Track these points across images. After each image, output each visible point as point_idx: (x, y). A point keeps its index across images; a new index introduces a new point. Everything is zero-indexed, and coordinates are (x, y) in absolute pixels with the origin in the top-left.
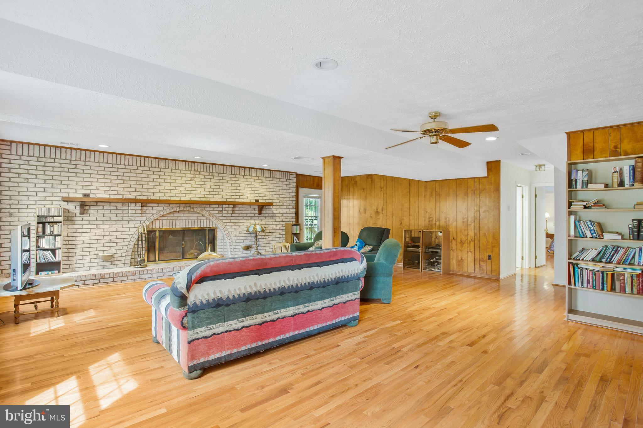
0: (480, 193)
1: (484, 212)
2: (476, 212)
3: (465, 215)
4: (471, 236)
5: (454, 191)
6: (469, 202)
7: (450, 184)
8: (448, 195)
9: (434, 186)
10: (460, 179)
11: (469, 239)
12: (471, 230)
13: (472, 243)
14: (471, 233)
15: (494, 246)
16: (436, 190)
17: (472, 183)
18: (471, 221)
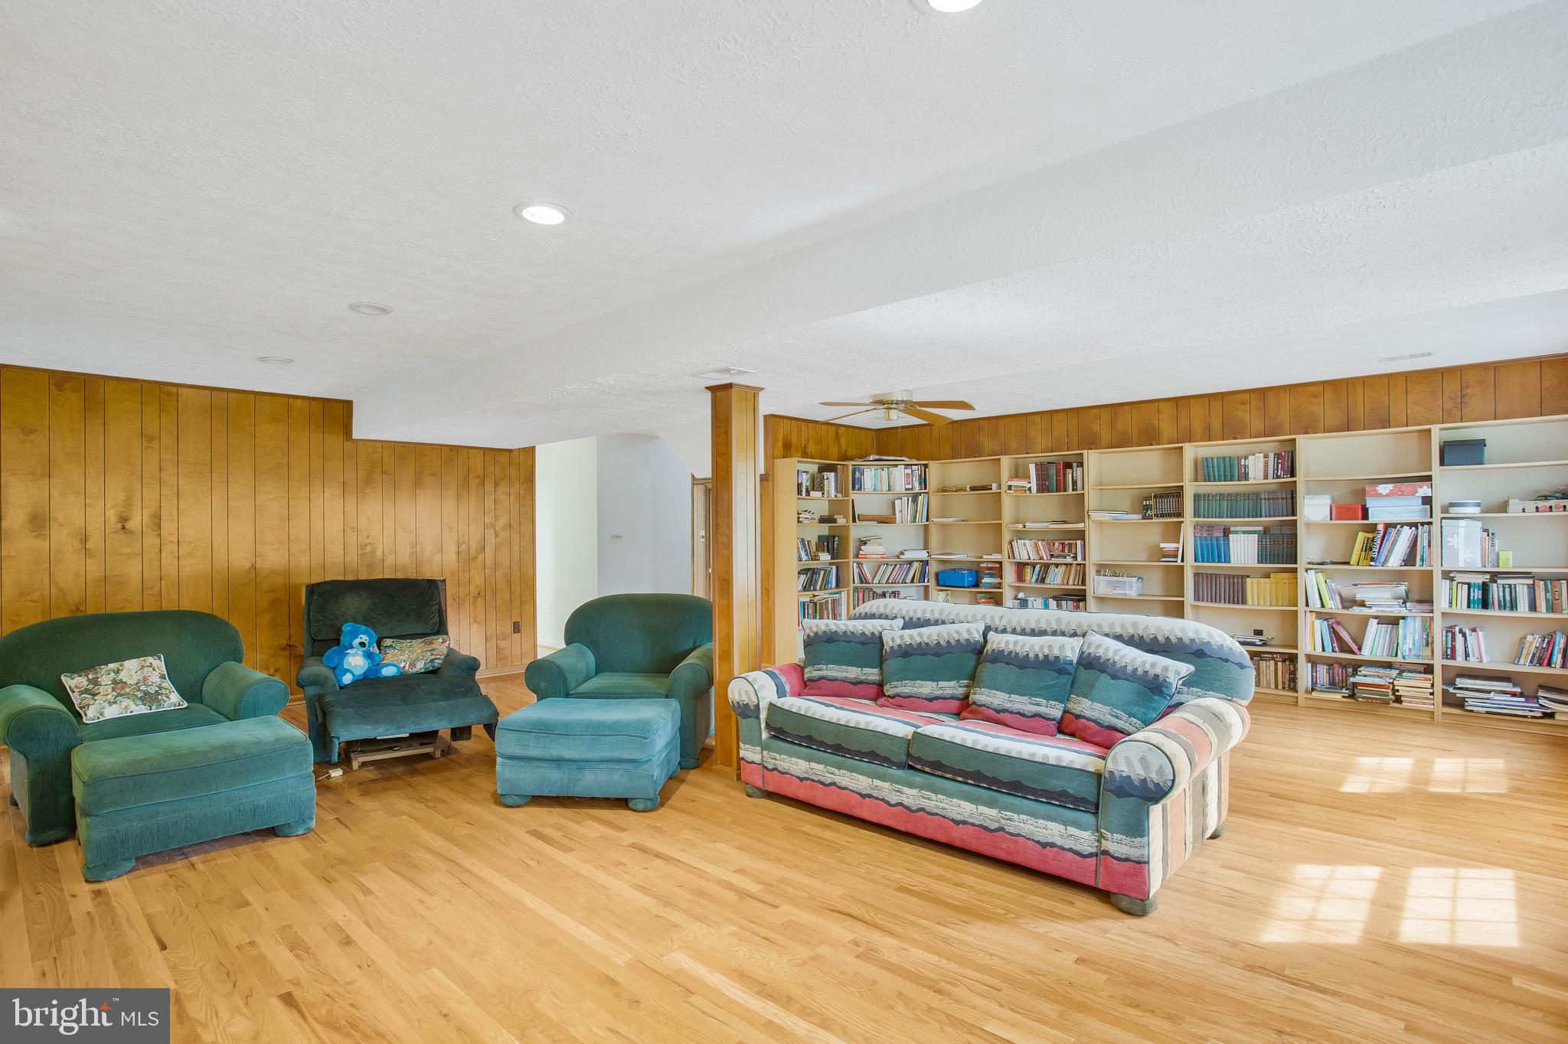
0: (496, 485)
1: (504, 528)
2: (487, 528)
3: (463, 536)
4: (477, 586)
5: (434, 475)
6: (472, 504)
7: (425, 456)
8: (418, 484)
9: (376, 455)
10: (452, 447)
11: (474, 591)
12: (476, 571)
13: (480, 602)
14: (477, 580)
15: (525, 601)
16: (385, 468)
17: (478, 460)
18: (476, 550)
